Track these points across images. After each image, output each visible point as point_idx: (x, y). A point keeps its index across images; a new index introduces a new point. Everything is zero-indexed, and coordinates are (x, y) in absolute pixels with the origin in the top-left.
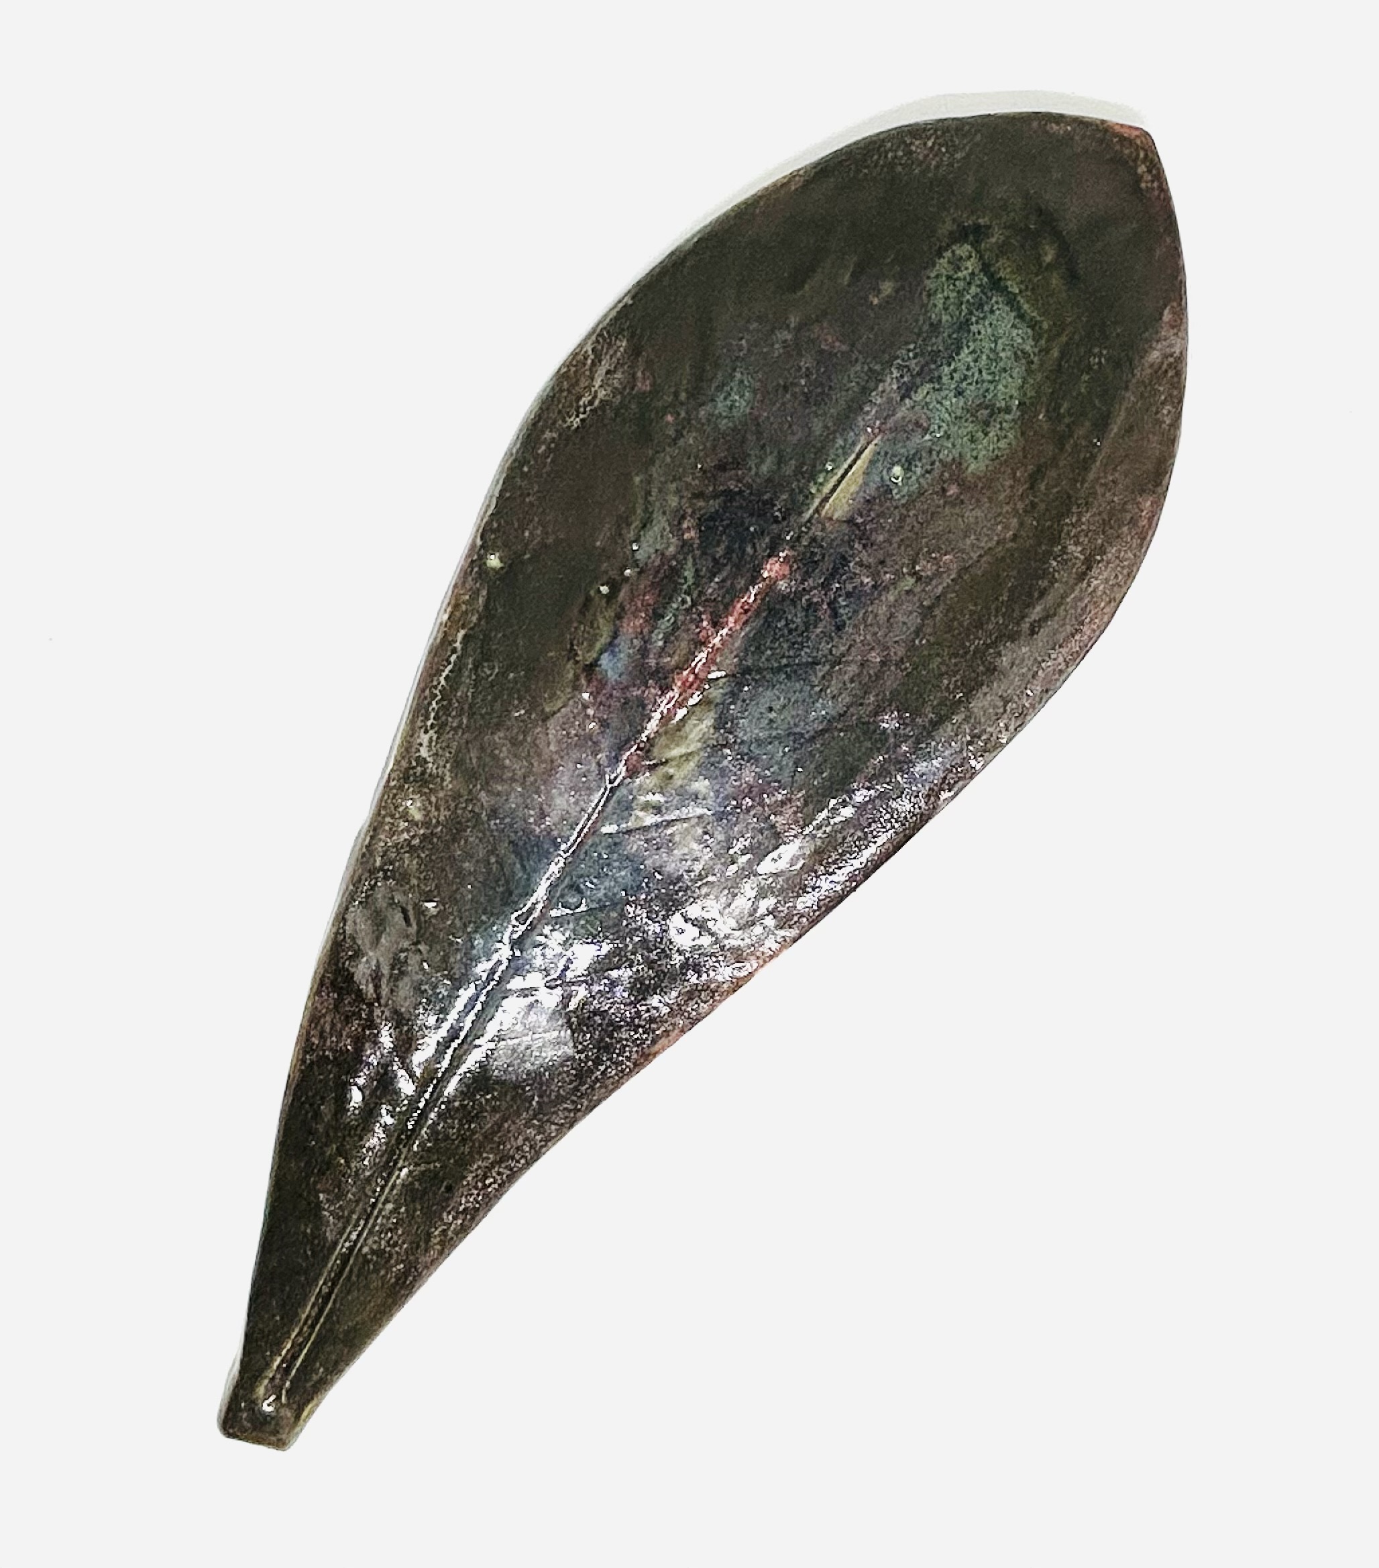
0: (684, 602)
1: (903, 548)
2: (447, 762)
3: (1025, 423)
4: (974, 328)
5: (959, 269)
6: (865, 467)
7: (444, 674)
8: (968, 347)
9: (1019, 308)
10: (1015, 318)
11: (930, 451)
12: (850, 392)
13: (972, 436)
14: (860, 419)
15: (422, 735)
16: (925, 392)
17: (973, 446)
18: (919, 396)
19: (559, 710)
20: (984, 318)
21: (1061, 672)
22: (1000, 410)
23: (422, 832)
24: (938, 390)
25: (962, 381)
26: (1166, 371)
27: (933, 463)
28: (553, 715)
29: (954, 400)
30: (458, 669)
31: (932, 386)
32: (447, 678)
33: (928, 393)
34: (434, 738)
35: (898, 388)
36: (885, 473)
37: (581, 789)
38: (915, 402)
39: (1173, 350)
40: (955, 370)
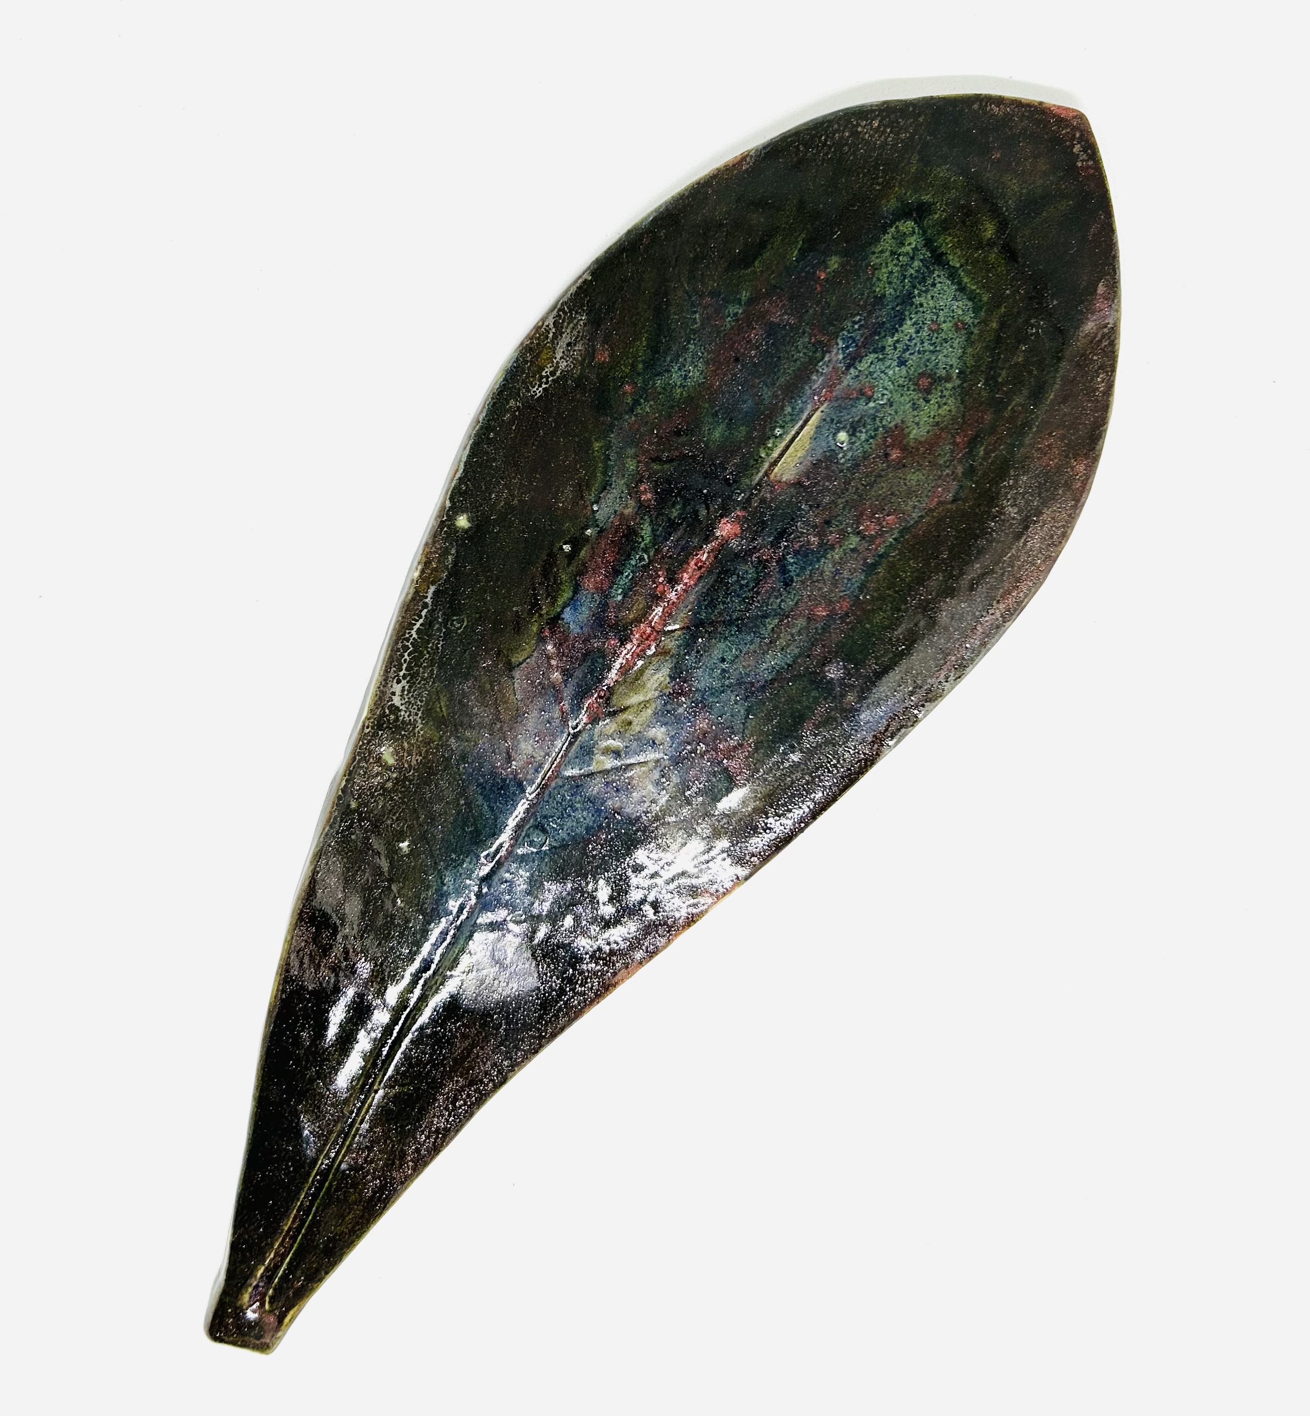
0: (641, 559)
1: (848, 508)
2: (419, 710)
3: (964, 393)
4: (917, 301)
5: (903, 244)
6: (812, 432)
7: (415, 628)
8: (911, 319)
9: (959, 283)
10: (956, 290)
11: (874, 419)
12: (798, 362)
13: (914, 404)
14: (807, 388)
15: (395, 685)
16: (870, 361)
17: (915, 413)
18: (863, 366)
19: (524, 660)
20: (926, 291)
21: (998, 627)
22: (940, 379)
23: (395, 775)
24: (881, 360)
25: (905, 351)
26: (1100, 341)
27: (876, 430)
28: (518, 665)
29: (897, 369)
30: (429, 623)
31: (876, 356)
32: (418, 631)
33: (871, 363)
34: (406, 688)
35: (844, 358)
36: (831, 438)
37: (545, 736)
38: (860, 371)
39: (1107, 321)
40: (898, 341)
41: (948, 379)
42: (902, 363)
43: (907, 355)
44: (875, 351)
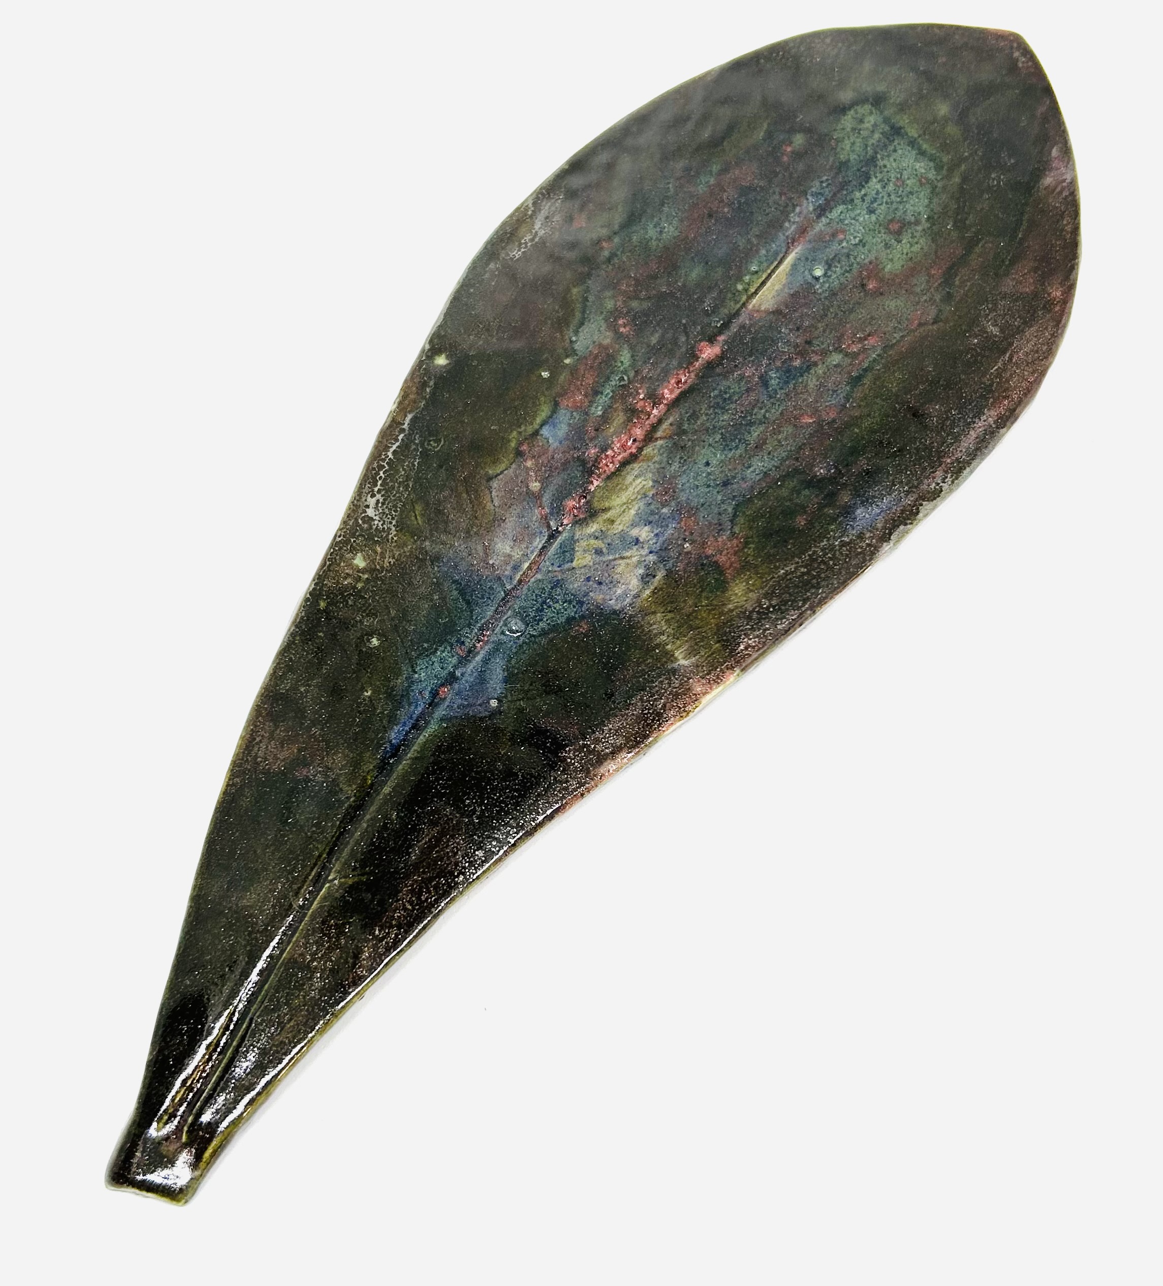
41: (917, 222)
42: (871, 211)
43: (875, 205)
44: (844, 203)
